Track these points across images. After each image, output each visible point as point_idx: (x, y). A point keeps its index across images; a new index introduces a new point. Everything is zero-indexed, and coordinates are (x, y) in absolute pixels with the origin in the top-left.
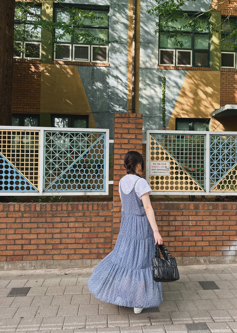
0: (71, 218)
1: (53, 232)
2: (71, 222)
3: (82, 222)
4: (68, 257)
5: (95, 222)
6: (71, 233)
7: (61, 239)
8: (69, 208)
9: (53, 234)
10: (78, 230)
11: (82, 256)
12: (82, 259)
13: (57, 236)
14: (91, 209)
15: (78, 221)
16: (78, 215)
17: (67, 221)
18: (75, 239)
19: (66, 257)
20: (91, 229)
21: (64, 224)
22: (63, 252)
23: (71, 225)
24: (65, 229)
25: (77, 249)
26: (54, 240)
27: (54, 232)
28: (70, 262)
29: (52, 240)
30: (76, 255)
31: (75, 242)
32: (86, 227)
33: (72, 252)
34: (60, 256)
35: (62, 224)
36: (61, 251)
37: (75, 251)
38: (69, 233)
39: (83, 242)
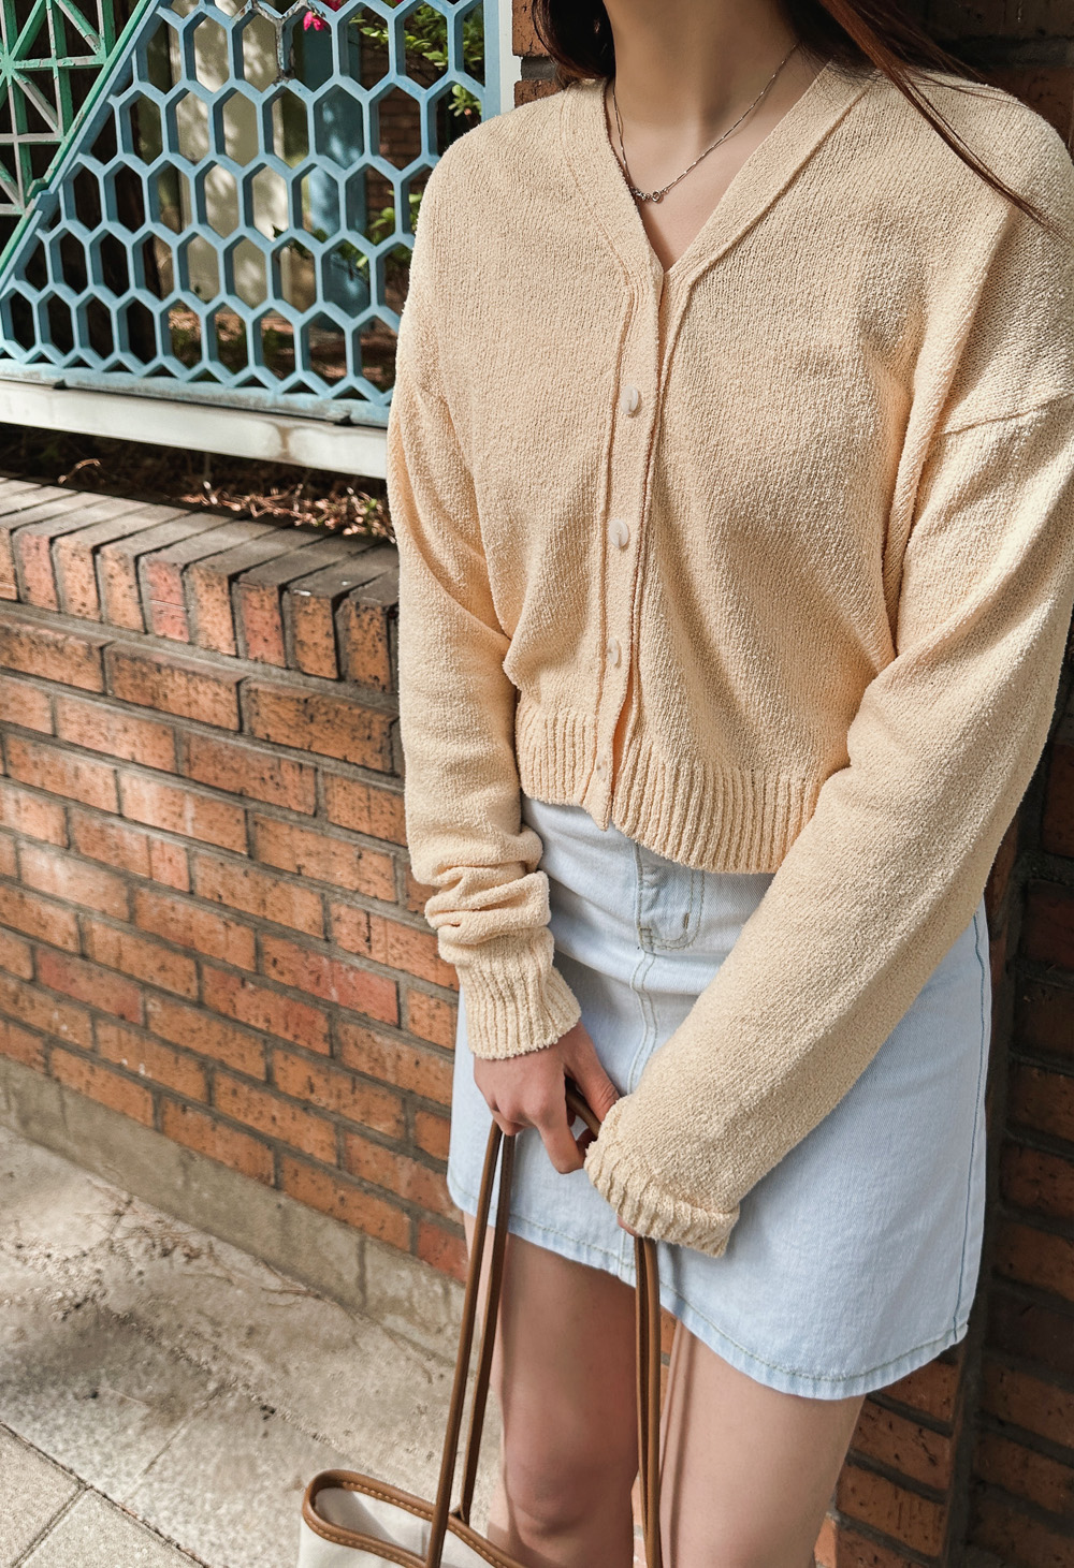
0: (133, 725)
2: (136, 764)
3: (240, 795)
4: (160, 1111)
5: (366, 843)
6: (152, 884)
7: (81, 913)
8: (118, 593)
10: (211, 878)
11: (270, 1155)
12: (277, 1187)
13: (53, 874)
14: (328, 669)
15: (196, 775)
16: (194, 712)
17: (103, 747)
18: (191, 965)
19: (141, 1104)
20: (334, 907)
21: (84, 766)
22: (114, 1043)
23: (145, 798)
24: (96, 823)
25: (222, 1063)
26: (32, 900)
27: (26, 828)
29: (17, 891)
31: (195, 994)
32: (279, 871)
33: (189, 1081)
36: (101, 1032)
37: (210, 1087)
38: (143, 882)
39: (268, 1021)
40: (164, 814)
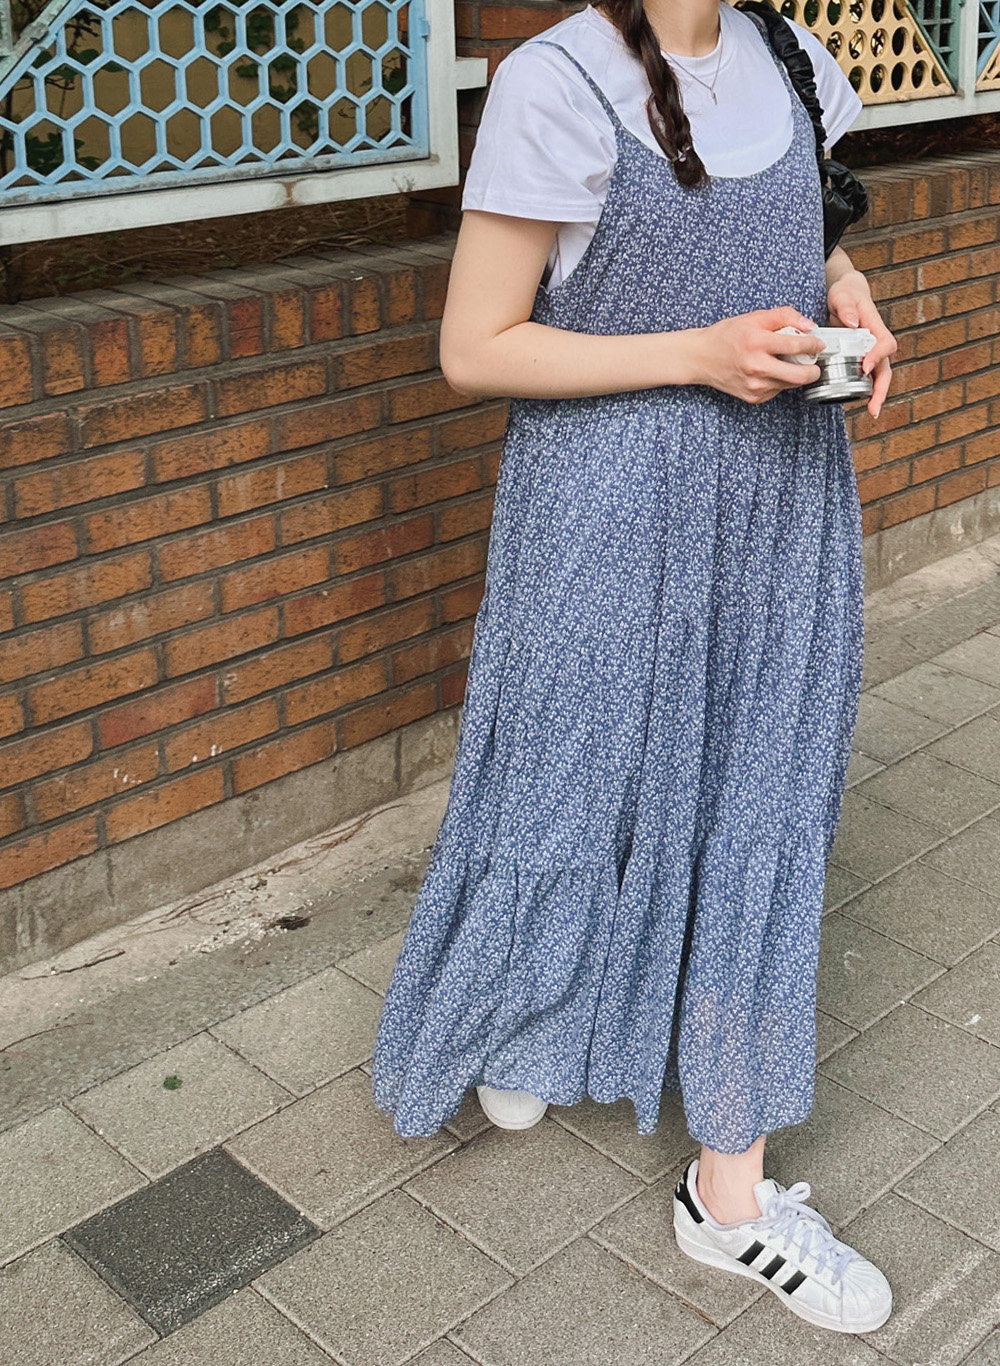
0: (233, 434)
1: (85, 600)
2: (233, 466)
3: (325, 442)
4: (231, 775)
6: (239, 565)
7: (160, 640)
8: (199, 339)
9: (82, 617)
10: (296, 524)
11: (334, 727)
12: (337, 753)
13: (129, 624)
15: (291, 446)
16: (291, 396)
17: (204, 467)
18: (271, 613)
19: (211, 784)
20: (391, 488)
21: (176, 496)
22: (185, 749)
23: (240, 491)
24: (185, 544)
25: (291, 684)
26: (102, 669)
27: (99, 598)
28: (246, 813)
29: (81, 672)
30: (292, 741)
31: (275, 634)
32: (351, 484)
33: (262, 720)
34: (165, 791)
35: (159, 500)
36: (168, 751)
37: (282, 711)
38: (226, 569)
39: (337, 612)
40: (256, 494)
